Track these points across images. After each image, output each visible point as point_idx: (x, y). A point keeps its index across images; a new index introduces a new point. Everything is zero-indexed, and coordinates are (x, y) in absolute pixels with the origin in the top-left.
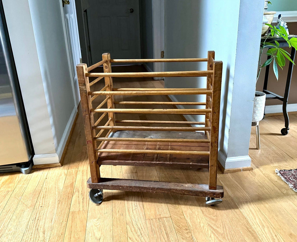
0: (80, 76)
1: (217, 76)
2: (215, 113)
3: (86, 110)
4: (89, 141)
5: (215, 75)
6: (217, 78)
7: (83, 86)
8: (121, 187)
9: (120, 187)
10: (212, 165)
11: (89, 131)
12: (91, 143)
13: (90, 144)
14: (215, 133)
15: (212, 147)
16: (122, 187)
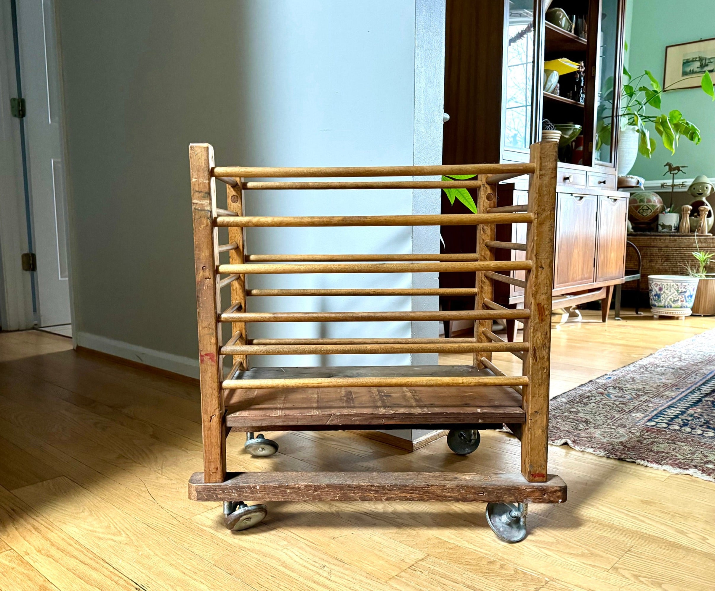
0: (198, 171)
1: (544, 175)
2: (543, 268)
3: (207, 266)
4: (206, 355)
5: (541, 172)
6: (546, 179)
7: (204, 198)
8: (290, 488)
9: (288, 491)
10: (536, 412)
11: (209, 325)
12: (213, 361)
13: (209, 362)
14: (542, 320)
15: (536, 360)
16: (294, 488)
